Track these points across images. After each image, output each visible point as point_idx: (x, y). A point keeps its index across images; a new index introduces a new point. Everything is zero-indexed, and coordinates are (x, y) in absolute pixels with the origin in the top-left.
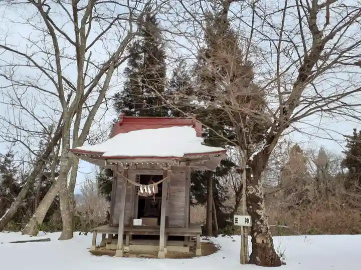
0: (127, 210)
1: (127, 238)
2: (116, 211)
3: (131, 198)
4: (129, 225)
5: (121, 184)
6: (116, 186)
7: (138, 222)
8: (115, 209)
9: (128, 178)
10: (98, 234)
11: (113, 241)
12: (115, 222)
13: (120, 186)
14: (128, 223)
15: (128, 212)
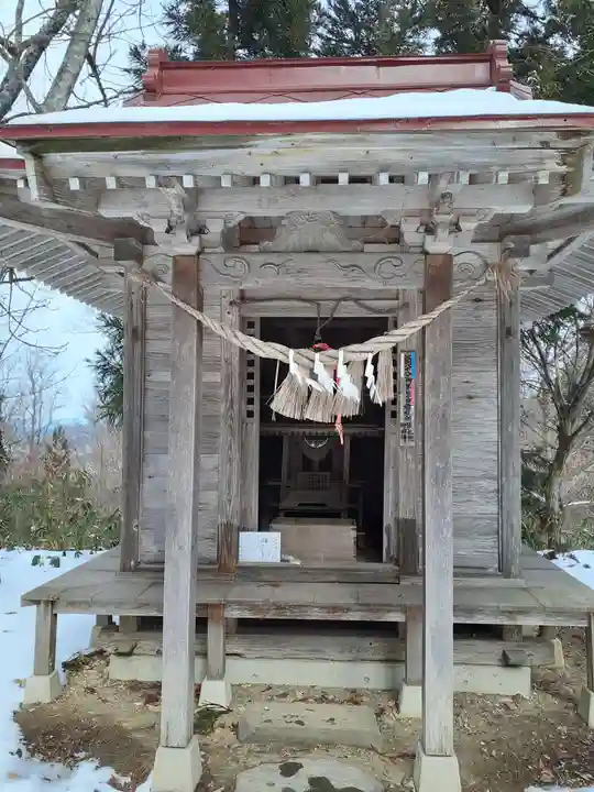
0: (209, 488)
1: (215, 633)
2: (149, 499)
3: (223, 430)
4: (219, 565)
5: (170, 362)
6: (145, 374)
7: (261, 547)
8: (147, 485)
9: (200, 308)
10: (60, 617)
11: (146, 643)
12: (147, 547)
13: (160, 376)
14: (212, 553)
15: (211, 497)
